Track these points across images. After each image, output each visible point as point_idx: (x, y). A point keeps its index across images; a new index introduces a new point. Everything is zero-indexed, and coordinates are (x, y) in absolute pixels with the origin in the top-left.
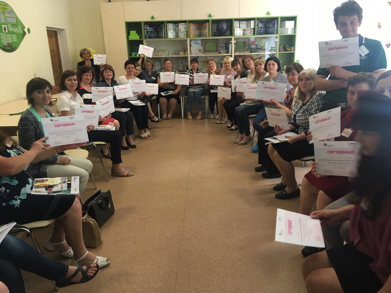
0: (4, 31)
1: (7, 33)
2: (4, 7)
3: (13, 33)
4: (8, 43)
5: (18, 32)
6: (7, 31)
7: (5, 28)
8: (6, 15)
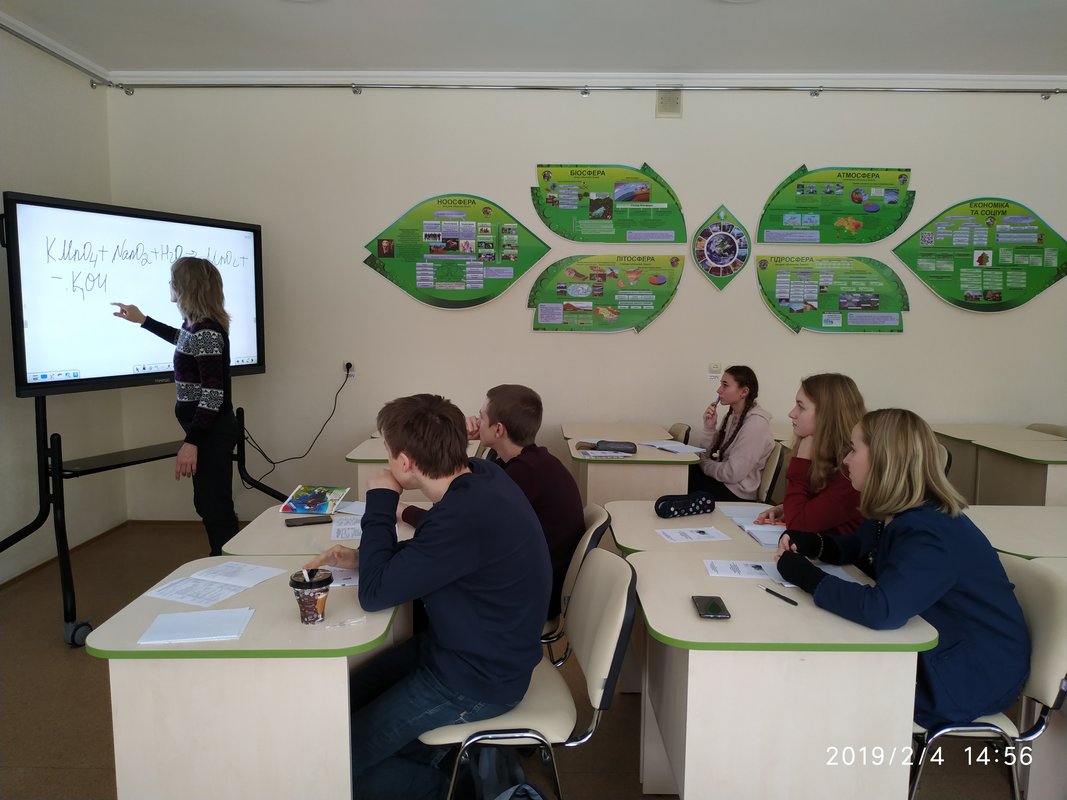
0: (976, 264)
1: (988, 269)
2: (993, 209)
3: (1015, 267)
4: (985, 293)
5: (1040, 264)
6: (989, 264)
7: (982, 260)
8: (998, 226)
